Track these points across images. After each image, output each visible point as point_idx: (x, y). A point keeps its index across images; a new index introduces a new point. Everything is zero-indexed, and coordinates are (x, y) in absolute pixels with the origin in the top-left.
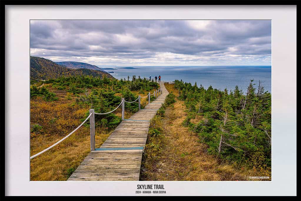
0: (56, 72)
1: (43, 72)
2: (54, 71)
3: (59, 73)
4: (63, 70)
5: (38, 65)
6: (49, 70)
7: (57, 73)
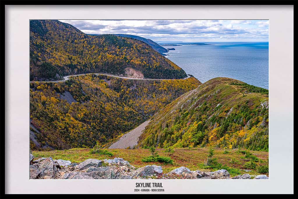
0: (66, 39)
1: (47, 39)
2: (63, 37)
3: (70, 42)
4: (77, 36)
5: (44, 28)
6: (57, 36)
7: (68, 41)
